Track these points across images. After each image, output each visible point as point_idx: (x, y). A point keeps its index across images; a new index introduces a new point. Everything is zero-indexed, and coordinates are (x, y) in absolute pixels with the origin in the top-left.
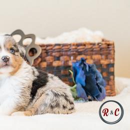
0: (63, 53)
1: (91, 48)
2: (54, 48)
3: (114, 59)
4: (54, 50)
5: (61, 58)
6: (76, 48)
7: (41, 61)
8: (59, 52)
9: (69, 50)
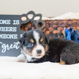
0: (60, 25)
1: (76, 22)
2: (54, 22)
5: (58, 28)
6: (67, 23)
7: (46, 30)
8: (57, 24)
9: (63, 23)
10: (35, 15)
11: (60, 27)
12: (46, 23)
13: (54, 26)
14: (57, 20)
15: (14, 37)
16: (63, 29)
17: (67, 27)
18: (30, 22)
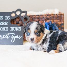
0: (40, 19)
1: (53, 16)
2: (36, 17)
3: (64, 21)
4: (36, 18)
5: (40, 22)
6: (46, 17)
8: (38, 19)
9: (43, 18)
10: (22, 12)
11: (41, 20)
12: (30, 18)
13: (36, 20)
14: (38, 15)
15: (5, 29)
16: (44, 22)
17: (46, 20)
18: (18, 17)
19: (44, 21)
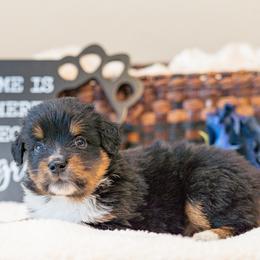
2: (170, 84)
4: (170, 87)
10: (106, 59)
11: (194, 97)
13: (171, 96)
19: (209, 103)
